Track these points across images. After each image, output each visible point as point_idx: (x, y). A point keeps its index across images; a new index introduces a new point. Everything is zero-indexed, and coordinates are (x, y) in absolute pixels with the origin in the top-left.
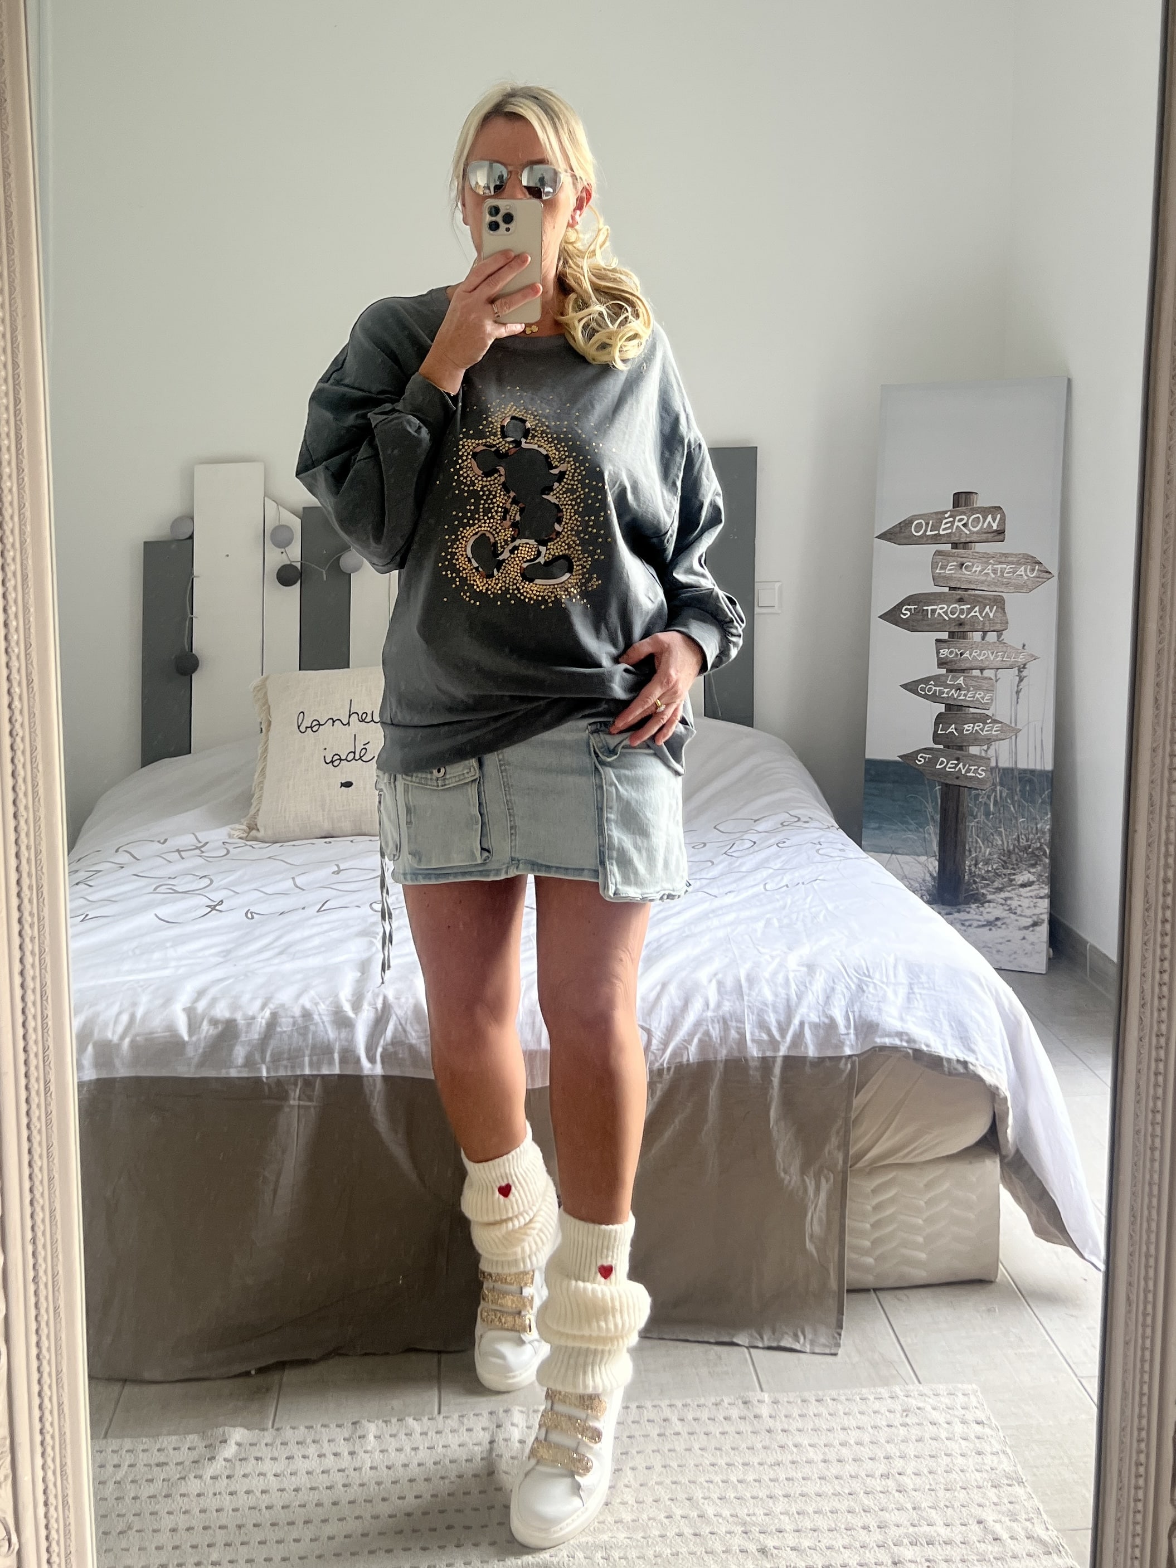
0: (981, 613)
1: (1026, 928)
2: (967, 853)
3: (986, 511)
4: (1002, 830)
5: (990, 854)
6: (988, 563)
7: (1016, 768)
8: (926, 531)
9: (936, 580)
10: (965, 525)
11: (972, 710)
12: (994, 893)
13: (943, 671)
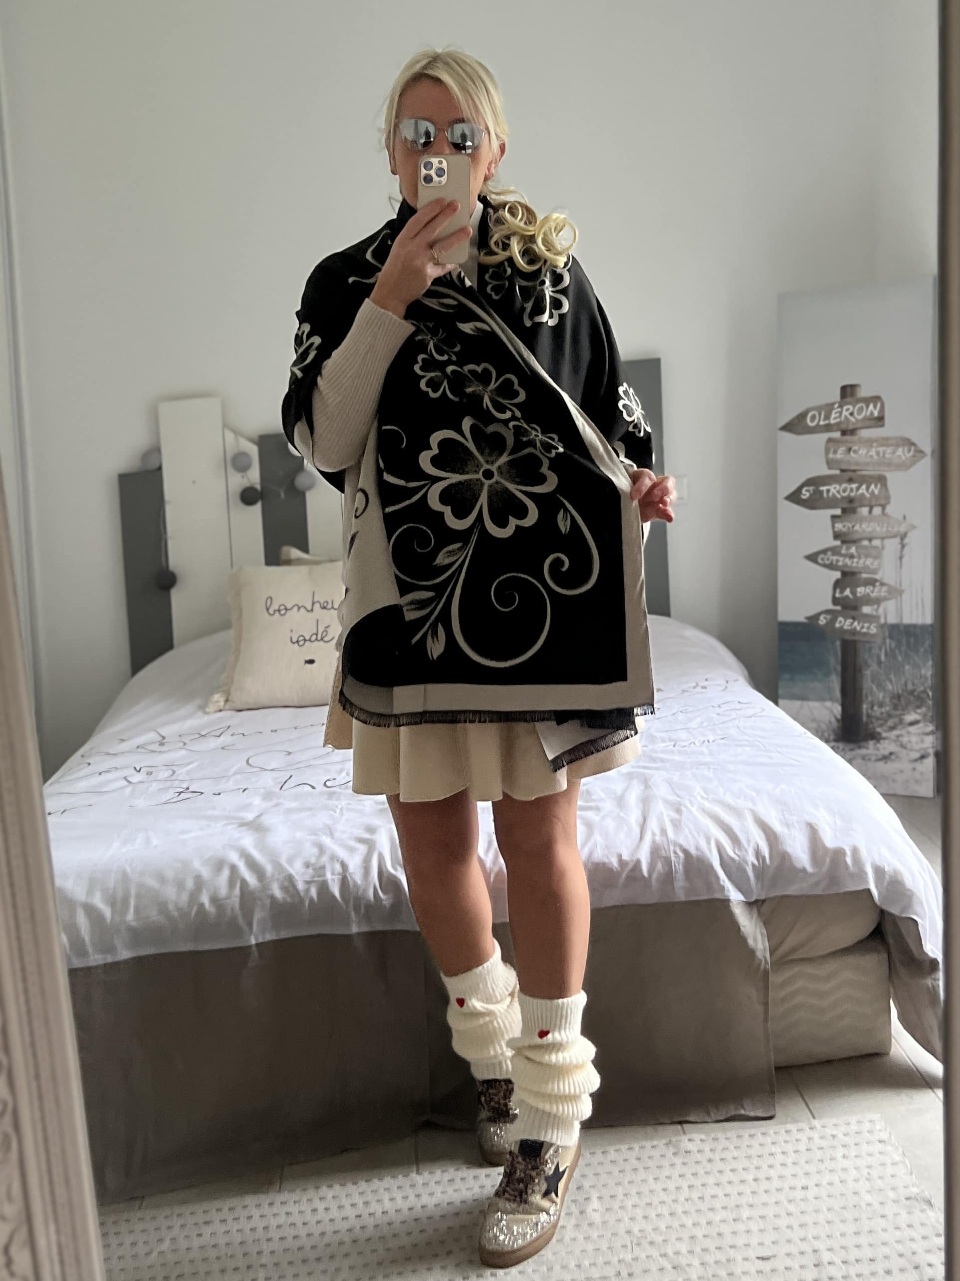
0: (867, 489)
1: (916, 760)
2: (864, 698)
3: (867, 401)
4: (892, 677)
5: (884, 697)
6: (871, 446)
7: (902, 624)
8: (819, 421)
9: (830, 464)
10: (852, 414)
11: (864, 576)
12: (886, 731)
13: (838, 543)
